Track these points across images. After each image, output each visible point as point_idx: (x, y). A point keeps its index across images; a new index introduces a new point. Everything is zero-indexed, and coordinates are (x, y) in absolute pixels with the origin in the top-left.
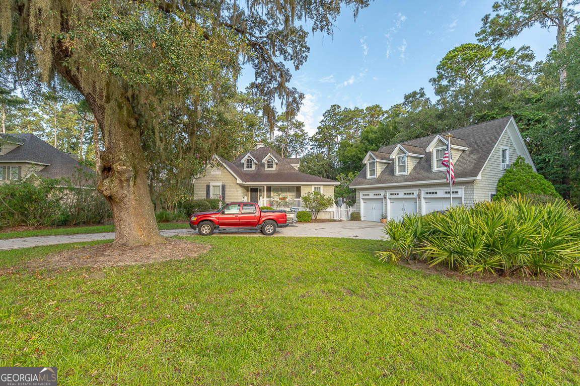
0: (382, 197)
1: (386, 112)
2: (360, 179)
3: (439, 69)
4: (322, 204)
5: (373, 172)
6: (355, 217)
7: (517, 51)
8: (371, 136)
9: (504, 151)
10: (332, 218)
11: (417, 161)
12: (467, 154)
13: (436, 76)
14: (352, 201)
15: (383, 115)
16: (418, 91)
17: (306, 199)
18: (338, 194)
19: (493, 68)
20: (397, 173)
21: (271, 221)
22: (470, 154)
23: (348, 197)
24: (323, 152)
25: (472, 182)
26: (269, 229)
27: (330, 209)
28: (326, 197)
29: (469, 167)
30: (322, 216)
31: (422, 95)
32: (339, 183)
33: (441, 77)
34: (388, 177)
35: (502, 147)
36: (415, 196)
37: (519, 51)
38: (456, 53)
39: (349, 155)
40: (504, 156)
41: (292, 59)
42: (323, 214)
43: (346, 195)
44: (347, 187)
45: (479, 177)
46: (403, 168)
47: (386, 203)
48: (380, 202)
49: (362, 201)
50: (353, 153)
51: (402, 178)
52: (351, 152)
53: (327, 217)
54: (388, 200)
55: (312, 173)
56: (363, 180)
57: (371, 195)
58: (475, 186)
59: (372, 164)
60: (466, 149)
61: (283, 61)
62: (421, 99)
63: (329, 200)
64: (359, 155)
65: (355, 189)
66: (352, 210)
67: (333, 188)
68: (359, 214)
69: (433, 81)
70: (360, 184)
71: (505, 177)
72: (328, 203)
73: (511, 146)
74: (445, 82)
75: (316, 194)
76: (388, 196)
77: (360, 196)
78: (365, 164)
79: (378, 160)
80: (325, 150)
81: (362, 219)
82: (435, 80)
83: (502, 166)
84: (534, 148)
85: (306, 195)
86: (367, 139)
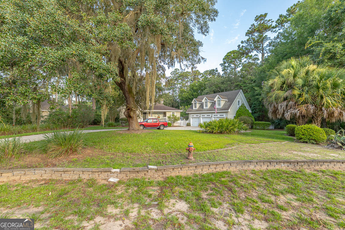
0: (199, 116)
1: (202, 74)
2: (190, 109)
3: (224, 60)
4: (176, 119)
5: (195, 107)
6: (188, 125)
7: (253, 56)
8: (195, 88)
9: (239, 101)
10: (179, 125)
11: (212, 103)
12: (227, 102)
13: (223, 62)
14: (187, 119)
15: (200, 75)
16: (215, 69)
17: (169, 118)
18: (182, 115)
19: (245, 61)
20: (204, 108)
21: (162, 125)
22: (228, 102)
23: (185, 116)
24: (169, 92)
25: (227, 112)
26: (162, 128)
27: (179, 122)
28: (177, 117)
29: (227, 107)
30: (175, 124)
31: (217, 71)
32: (182, 111)
33: (225, 63)
34: (201, 109)
35: (238, 100)
36: (210, 116)
37: (254, 56)
38: (230, 54)
39: (184, 97)
40: (239, 103)
41: (167, 64)
42: (175, 123)
43: (184, 116)
44: (185, 112)
45: (229, 110)
46: (206, 106)
47: (200, 119)
48: (198, 119)
49: (191, 118)
50: (186, 96)
51: (206, 110)
52: (185, 95)
53: (177, 125)
54: (201, 118)
55: (166, 104)
56: (192, 110)
57: (195, 116)
58: (228, 113)
59: (195, 104)
60: (227, 100)
61: (163, 65)
62: (216, 72)
63: (178, 118)
64: (189, 97)
65: (188, 113)
66: (187, 122)
67: (180, 113)
68: (190, 123)
69: (221, 65)
70: (190, 111)
71: (238, 110)
72: (178, 119)
73: (242, 99)
74: (227, 65)
75: (173, 115)
76: (201, 116)
77: (191, 116)
78: (192, 103)
79: (198, 102)
80: (171, 91)
81: (191, 125)
82: (222, 64)
83: (238, 106)
84: (249, 100)
85: (169, 116)
86: (193, 89)
